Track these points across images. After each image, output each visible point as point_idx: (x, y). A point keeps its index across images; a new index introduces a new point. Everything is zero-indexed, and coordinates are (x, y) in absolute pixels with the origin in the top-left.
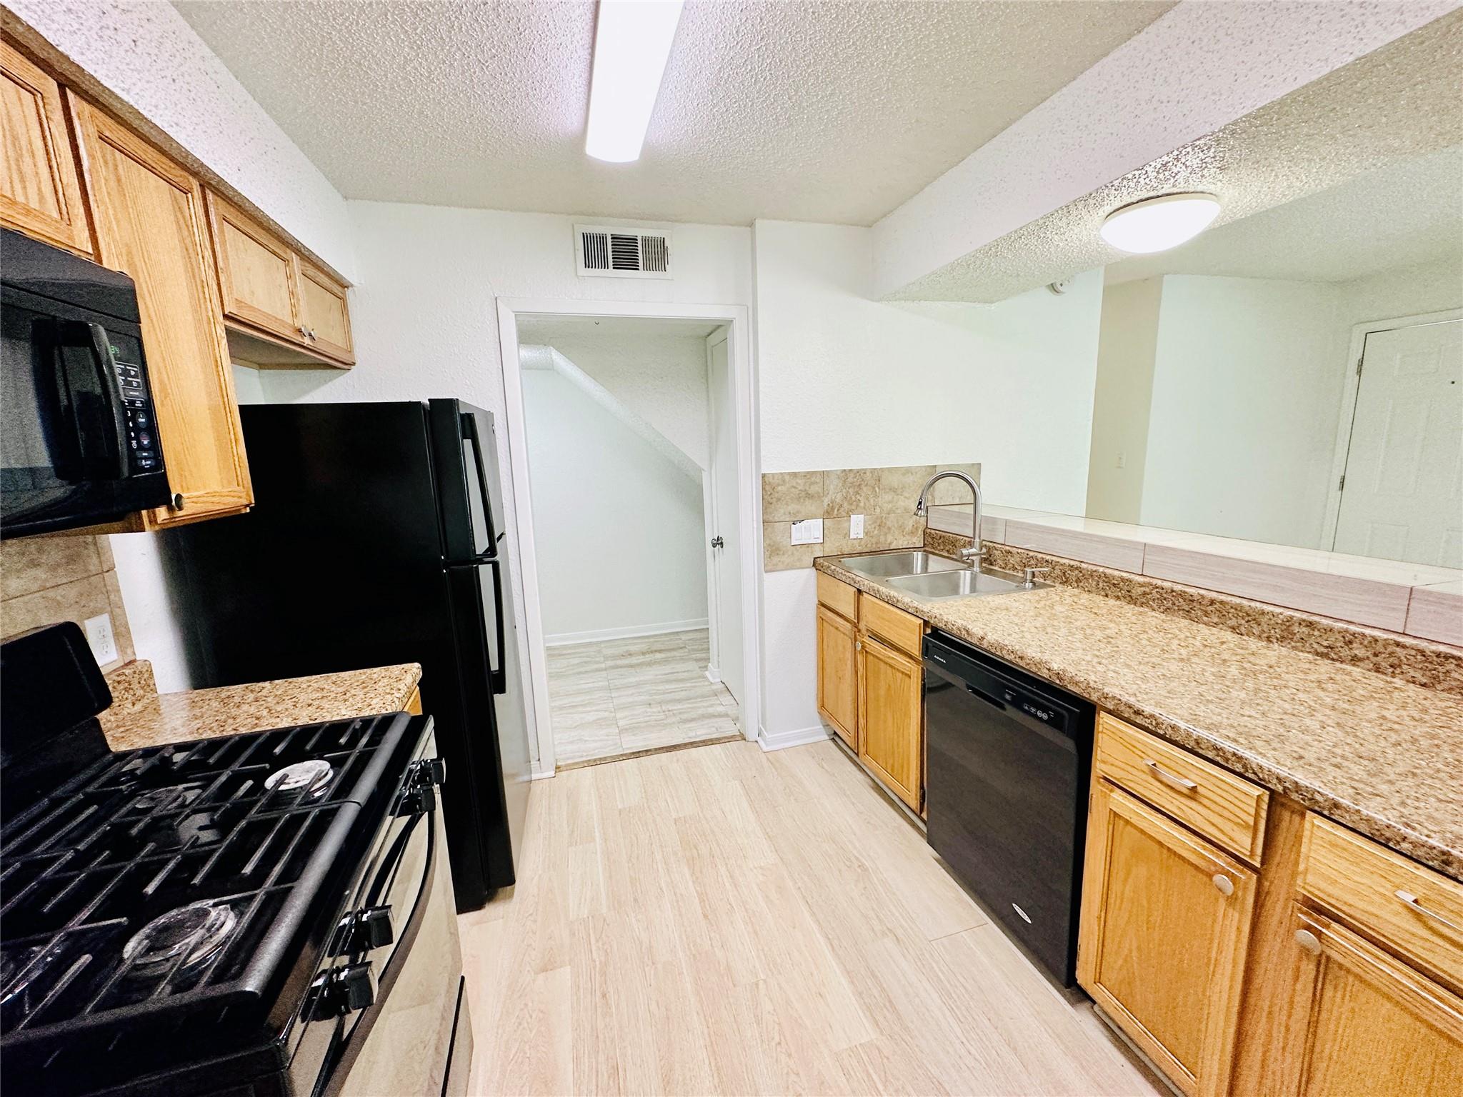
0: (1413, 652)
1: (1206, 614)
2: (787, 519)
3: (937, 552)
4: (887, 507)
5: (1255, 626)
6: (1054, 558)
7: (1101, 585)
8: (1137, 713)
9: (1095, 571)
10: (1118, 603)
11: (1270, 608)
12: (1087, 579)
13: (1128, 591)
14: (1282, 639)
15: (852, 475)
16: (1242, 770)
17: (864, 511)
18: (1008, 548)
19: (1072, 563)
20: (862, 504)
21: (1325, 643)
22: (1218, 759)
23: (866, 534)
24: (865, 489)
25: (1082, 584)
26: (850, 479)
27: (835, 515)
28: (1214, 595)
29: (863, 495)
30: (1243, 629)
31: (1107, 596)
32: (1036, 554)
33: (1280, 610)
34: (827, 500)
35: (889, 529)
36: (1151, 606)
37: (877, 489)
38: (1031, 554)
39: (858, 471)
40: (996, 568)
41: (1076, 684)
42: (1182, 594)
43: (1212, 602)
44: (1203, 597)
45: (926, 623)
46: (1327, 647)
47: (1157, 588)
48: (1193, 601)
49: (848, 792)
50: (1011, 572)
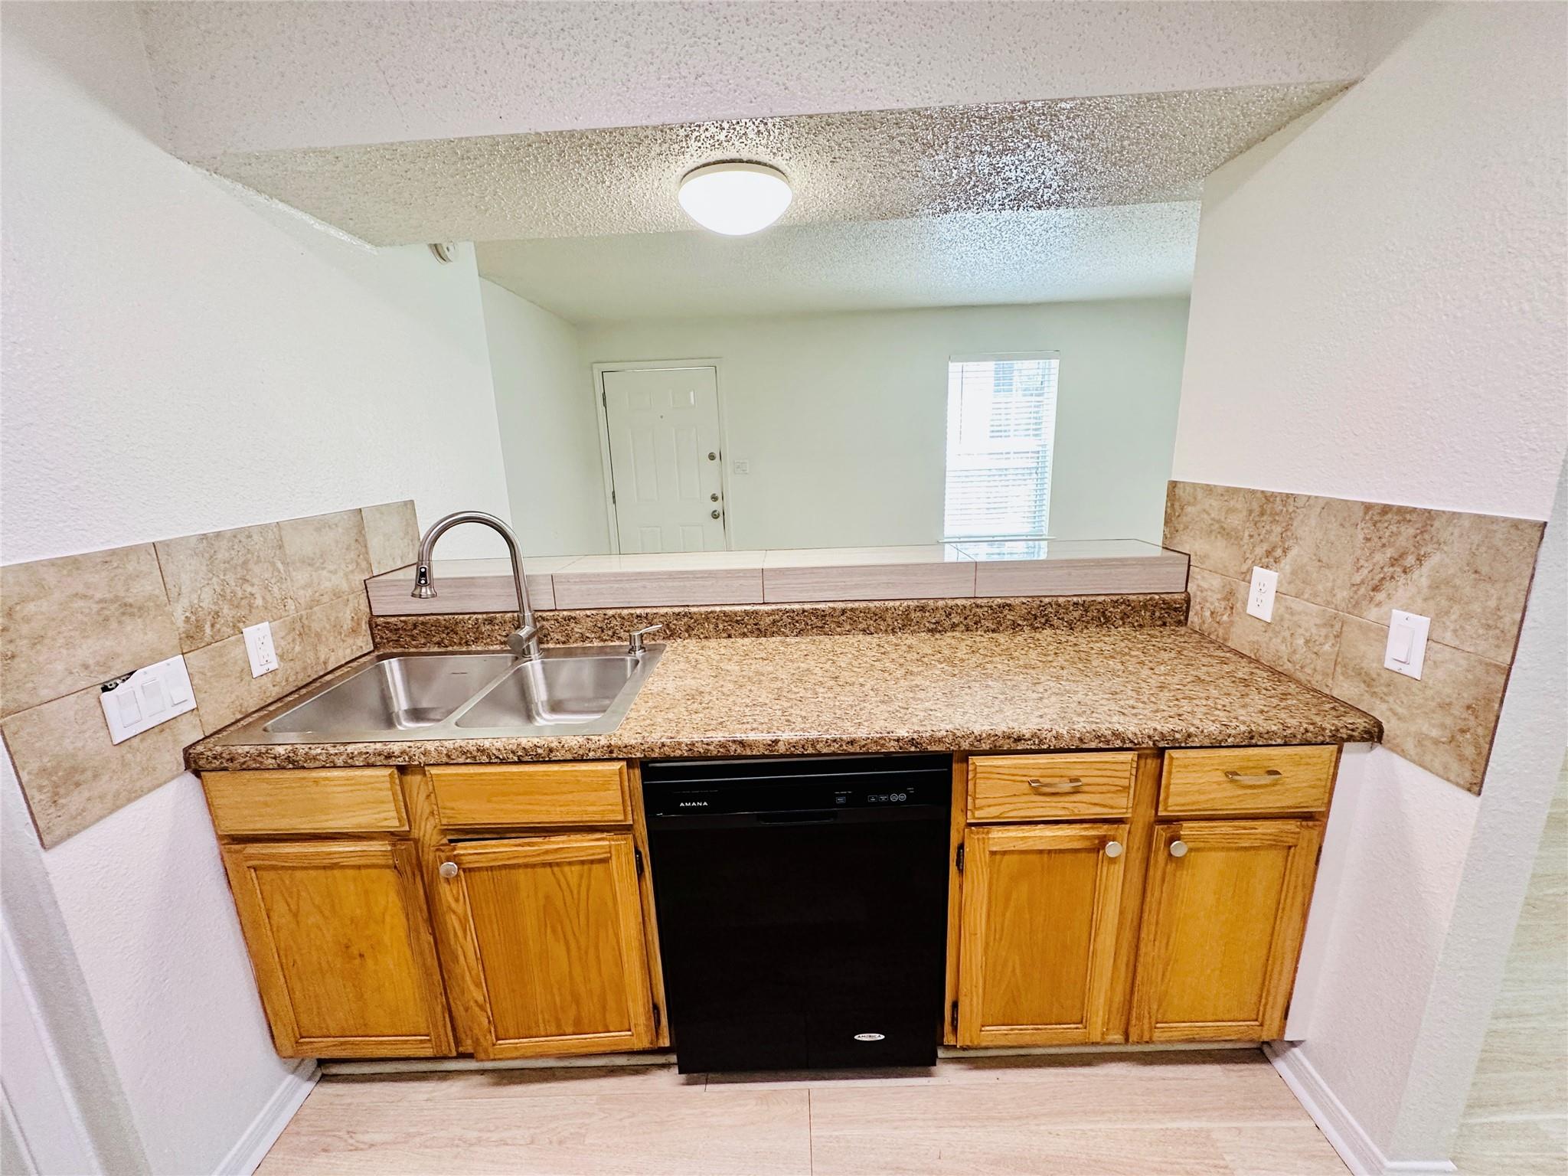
0: (986, 609)
1: (839, 624)
2: (83, 684)
3: (412, 650)
4: (304, 596)
5: (882, 623)
6: (648, 610)
7: (721, 626)
8: (1018, 739)
9: (712, 612)
10: (746, 640)
11: (891, 604)
12: (702, 625)
13: (755, 625)
14: (903, 628)
15: (224, 544)
16: (1121, 745)
17: (269, 612)
18: (565, 613)
19: (677, 610)
20: (259, 602)
21: (934, 621)
22: (1101, 745)
23: (281, 657)
24: (257, 569)
25: (695, 632)
26: (222, 555)
27: (207, 639)
28: (842, 605)
29: (255, 581)
30: (872, 629)
31: (730, 636)
32: (619, 611)
33: (898, 603)
34: (180, 610)
35: (318, 635)
36: (783, 633)
37: (280, 565)
38: (611, 612)
39: (235, 534)
40: (551, 646)
41: (940, 741)
42: (814, 612)
43: (844, 612)
44: (834, 609)
45: (631, 763)
46: (935, 623)
47: (787, 612)
48: (825, 616)
49: (472, 1135)
50: (580, 644)
